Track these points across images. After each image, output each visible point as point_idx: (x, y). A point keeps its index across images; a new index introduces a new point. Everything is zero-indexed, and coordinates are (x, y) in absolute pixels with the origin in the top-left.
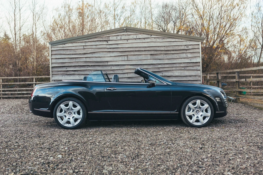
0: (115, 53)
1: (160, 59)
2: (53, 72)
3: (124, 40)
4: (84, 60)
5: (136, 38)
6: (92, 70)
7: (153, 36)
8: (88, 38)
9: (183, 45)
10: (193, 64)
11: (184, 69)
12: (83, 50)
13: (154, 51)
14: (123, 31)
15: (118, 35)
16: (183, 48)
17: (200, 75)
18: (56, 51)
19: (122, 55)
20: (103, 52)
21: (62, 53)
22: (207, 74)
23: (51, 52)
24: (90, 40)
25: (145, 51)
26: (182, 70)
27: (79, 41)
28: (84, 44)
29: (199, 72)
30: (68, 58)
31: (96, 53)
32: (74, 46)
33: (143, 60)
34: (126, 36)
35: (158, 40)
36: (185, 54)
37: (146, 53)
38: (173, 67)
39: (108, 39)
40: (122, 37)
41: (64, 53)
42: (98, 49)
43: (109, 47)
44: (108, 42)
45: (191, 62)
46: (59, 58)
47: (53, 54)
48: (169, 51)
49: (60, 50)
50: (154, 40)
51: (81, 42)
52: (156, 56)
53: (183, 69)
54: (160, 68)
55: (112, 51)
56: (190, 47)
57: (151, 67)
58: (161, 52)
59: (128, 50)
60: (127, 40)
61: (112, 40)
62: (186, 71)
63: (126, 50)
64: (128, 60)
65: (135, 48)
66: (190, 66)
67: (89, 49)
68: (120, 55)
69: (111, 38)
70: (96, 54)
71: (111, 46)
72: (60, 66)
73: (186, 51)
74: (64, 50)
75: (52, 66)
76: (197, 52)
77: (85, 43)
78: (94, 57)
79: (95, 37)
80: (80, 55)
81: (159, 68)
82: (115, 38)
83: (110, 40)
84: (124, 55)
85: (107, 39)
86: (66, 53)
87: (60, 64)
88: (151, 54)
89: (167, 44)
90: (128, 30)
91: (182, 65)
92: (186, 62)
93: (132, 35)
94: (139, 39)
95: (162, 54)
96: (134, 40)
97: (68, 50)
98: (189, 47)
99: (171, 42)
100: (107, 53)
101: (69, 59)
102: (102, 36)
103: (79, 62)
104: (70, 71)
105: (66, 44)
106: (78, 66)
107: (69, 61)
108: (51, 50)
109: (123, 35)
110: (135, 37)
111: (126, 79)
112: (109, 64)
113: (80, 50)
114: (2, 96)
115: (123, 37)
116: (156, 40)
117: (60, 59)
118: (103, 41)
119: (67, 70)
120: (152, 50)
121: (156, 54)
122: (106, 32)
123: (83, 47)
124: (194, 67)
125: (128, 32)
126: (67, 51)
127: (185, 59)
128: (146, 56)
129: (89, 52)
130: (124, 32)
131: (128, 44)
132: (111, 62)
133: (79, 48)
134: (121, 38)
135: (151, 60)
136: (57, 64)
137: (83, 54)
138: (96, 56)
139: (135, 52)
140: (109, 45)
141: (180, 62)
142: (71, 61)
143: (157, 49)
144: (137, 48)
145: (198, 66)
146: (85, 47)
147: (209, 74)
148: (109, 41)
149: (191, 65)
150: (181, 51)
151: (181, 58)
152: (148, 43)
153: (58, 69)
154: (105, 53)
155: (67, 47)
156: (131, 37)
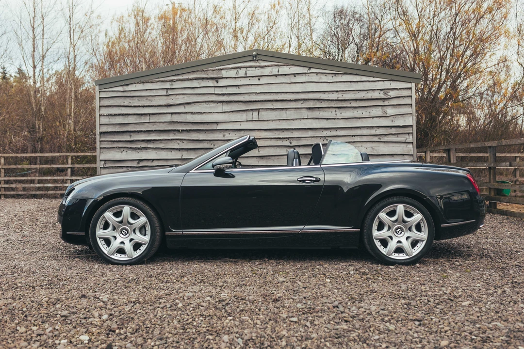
0: (232, 104)
1: (327, 119)
2: (102, 144)
3: (253, 77)
4: (168, 118)
5: (277, 74)
6: (185, 140)
7: (313, 70)
8: (177, 72)
9: (376, 88)
10: (398, 129)
11: (379, 140)
12: (165, 98)
13: (316, 101)
14: (250, 58)
15: (240, 68)
16: (376, 95)
17: (412, 153)
18: (110, 99)
19: (247, 110)
20: (207, 103)
21: (122, 104)
22: (425, 152)
23: (100, 102)
24: (180, 77)
25: (296, 100)
26: (374, 141)
27: (158, 80)
28: (168, 85)
29: (411, 146)
30: (135, 114)
31: (193, 104)
32: (147, 90)
33: (291, 121)
34: (257, 69)
35: (324, 78)
36: (380, 109)
37: (299, 105)
38: (354, 136)
39: (219, 76)
40: (248, 72)
41: (126, 104)
42: (198, 95)
43: (220, 93)
44: (217, 82)
45: (393, 125)
46: (115, 115)
47: (104, 106)
48: (346, 102)
49: (119, 98)
50: (315, 78)
51: (162, 81)
52: (319, 112)
53: (376, 139)
54: (328, 136)
55: (227, 102)
56: (392, 94)
57: (308, 136)
58: (329, 104)
59: (261, 99)
60: (258, 78)
61: (227, 78)
62: (382, 145)
63: (257, 99)
64: (259, 120)
65: (274, 94)
66: (391, 134)
67: (178, 96)
68: (244, 109)
69: (225, 74)
70: (193, 106)
71: (225, 91)
72: (117, 130)
73: (384, 101)
74: (126, 98)
75: (101, 131)
76: (406, 103)
77: (170, 83)
78: (189, 113)
79: (192, 72)
80: (159, 108)
81: (325, 137)
82: (232, 73)
83: (222, 78)
84: (252, 110)
85: (215, 76)
86: (130, 104)
87: (118, 127)
88: (309, 108)
89: (342, 87)
90: (261, 57)
91: (373, 132)
92: (383, 125)
93: (269, 66)
94: (284, 76)
95: (332, 107)
96: (274, 77)
97: (134, 98)
98: (389, 94)
99: (351, 82)
100: (215, 104)
101: (135, 116)
102: (207, 69)
103: (156, 123)
104: (137, 143)
105: (130, 86)
106: (155, 130)
107: (136, 120)
108: (100, 98)
109: (251, 67)
110: (275, 71)
111: (255, 159)
112: (220, 127)
113: (159, 98)
114: (4, 193)
115: (251, 72)
116: (320, 78)
117: (117, 117)
118: (207, 79)
119: (132, 139)
120: (312, 99)
121: (319, 108)
122: (215, 61)
123: (167, 92)
124: (399, 136)
125: (261, 60)
126: (132, 99)
127: (381, 118)
128: (299, 111)
129: (178, 102)
130: (252, 62)
131: (260, 86)
132: (224, 124)
133: (157, 93)
134: (246, 74)
135: (310, 121)
136: (112, 126)
137: (165, 106)
138: (194, 111)
139: (275, 104)
140: (221, 89)
141: (370, 126)
142: (139, 121)
143: (321, 98)
144: (279, 94)
145: (408, 133)
146: (170, 92)
147: (429, 152)
148: (220, 80)
149: (393, 131)
150: (373, 101)
151: (373, 117)
152: (301, 84)
153: (113, 136)
154: (212, 105)
155: (132, 92)
156: (267, 71)
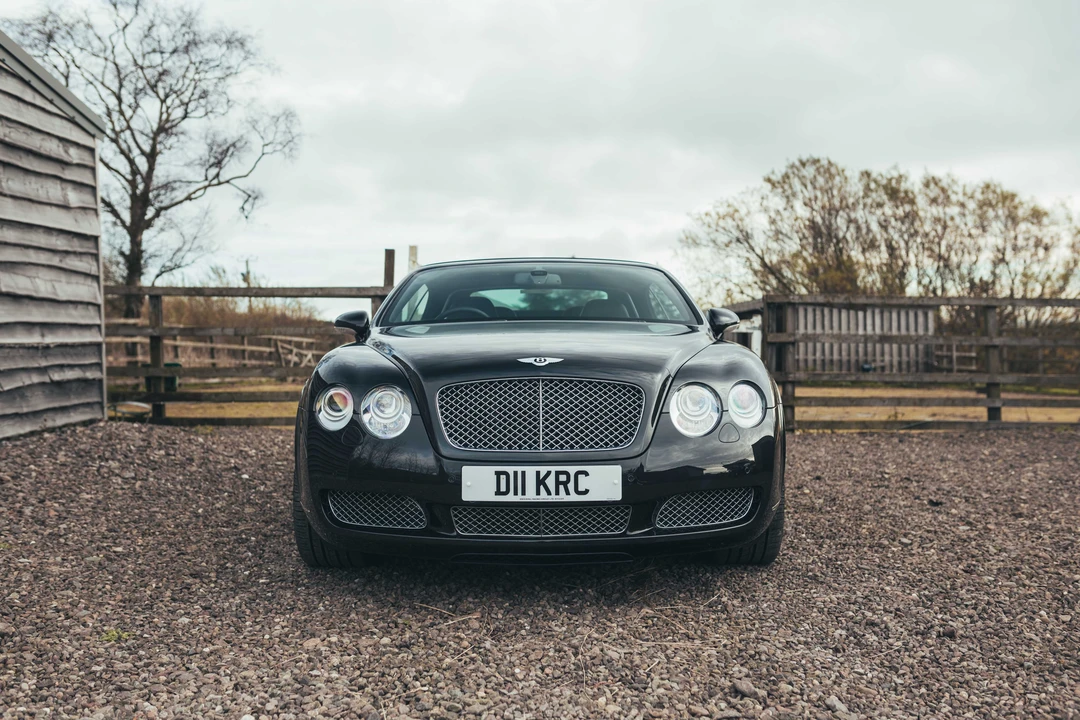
9: (54, 133)
10: (81, 241)
11: (60, 265)
17: (100, 302)
26: (54, 267)
29: (96, 284)
36: (58, 186)
38: (28, 247)
48: (15, 152)
56: (73, 154)
62: (63, 276)
66: (74, 252)
73: (63, 169)
76: (89, 183)
91: (53, 242)
92: (65, 229)
98: (69, 153)
99: (19, 99)
124: (83, 258)
127: (62, 211)
141: (47, 225)
145: (93, 254)
150: (51, 163)
151: (51, 205)
